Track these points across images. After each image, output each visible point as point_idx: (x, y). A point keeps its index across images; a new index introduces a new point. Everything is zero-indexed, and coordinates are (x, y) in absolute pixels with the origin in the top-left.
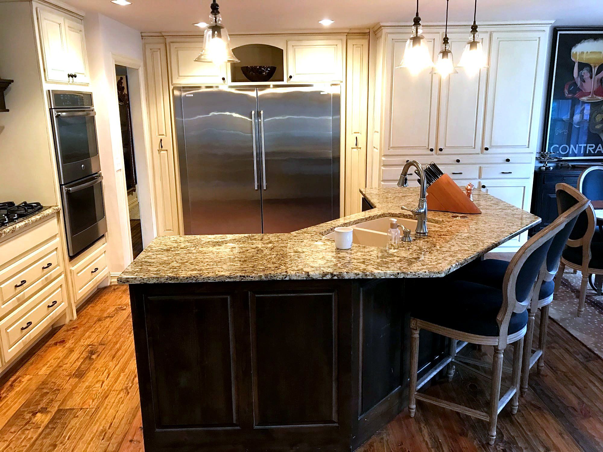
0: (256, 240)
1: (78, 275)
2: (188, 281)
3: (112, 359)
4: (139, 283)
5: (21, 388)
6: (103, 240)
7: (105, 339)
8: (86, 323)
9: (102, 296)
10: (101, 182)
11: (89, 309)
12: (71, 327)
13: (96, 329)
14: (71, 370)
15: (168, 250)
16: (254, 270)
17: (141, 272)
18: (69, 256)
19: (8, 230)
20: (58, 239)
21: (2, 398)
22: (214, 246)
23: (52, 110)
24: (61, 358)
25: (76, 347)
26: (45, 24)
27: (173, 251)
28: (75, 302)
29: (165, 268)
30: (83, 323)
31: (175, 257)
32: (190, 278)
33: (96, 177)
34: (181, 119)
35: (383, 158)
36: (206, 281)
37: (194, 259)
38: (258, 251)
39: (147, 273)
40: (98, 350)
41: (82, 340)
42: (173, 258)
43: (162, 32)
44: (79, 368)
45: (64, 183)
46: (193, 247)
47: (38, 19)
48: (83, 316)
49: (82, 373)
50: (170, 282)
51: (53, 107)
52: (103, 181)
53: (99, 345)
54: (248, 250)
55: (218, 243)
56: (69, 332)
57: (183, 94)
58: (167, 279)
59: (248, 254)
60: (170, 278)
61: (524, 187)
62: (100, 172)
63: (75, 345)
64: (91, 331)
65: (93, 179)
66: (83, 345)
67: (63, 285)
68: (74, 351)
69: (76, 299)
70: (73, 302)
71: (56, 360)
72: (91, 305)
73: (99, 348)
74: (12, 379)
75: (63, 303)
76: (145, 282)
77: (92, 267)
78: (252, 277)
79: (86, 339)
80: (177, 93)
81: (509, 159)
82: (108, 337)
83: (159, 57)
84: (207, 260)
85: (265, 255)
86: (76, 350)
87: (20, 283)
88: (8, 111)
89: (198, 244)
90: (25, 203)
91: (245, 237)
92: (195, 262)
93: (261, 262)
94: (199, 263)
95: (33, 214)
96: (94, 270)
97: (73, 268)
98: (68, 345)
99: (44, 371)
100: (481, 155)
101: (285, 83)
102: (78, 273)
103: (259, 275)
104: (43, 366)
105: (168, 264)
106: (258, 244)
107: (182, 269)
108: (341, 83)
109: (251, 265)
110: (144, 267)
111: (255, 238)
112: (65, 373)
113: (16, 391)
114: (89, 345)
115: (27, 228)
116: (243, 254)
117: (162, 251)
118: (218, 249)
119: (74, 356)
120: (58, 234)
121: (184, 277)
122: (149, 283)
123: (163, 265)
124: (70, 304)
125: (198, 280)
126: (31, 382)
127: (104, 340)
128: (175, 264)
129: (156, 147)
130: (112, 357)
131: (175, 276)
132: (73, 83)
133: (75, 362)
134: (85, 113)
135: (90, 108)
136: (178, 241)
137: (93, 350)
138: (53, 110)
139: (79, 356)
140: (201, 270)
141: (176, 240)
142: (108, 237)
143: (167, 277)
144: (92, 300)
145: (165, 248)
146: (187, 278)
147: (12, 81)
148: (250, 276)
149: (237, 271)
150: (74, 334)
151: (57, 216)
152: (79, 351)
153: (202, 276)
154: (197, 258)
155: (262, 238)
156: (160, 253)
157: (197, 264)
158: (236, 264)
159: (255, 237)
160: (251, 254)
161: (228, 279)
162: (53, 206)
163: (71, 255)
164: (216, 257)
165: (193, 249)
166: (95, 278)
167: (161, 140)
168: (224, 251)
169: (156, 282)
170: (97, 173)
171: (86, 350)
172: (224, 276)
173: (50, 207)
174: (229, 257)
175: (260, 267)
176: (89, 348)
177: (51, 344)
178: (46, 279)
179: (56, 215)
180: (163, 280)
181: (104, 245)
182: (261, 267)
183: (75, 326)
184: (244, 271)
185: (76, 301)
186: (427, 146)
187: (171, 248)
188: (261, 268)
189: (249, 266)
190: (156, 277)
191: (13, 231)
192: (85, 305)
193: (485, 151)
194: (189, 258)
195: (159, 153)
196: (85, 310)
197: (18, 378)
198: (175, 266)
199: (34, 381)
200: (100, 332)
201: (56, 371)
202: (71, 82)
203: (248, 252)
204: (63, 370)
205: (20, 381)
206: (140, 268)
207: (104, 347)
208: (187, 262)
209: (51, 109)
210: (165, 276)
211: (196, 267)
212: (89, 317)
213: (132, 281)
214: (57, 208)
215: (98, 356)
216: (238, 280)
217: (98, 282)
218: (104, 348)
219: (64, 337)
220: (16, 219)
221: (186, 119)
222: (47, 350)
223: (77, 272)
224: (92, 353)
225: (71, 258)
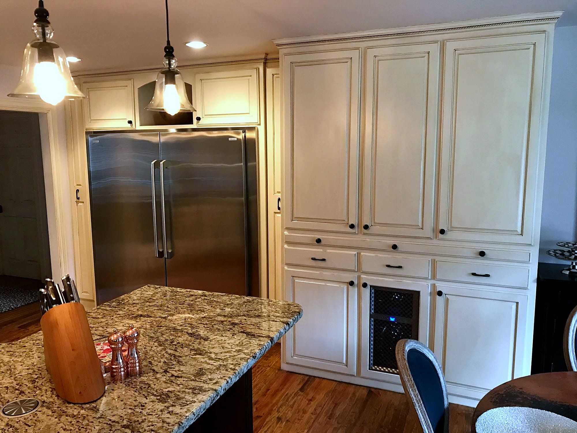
35: (286, 233)
57: (90, 139)
61: (517, 303)
81: (484, 250)
100: (435, 242)
101: (194, 126)
108: (259, 127)
129: (74, 198)
167: (78, 191)
186: (346, 220)
193: (441, 236)
195: (77, 205)
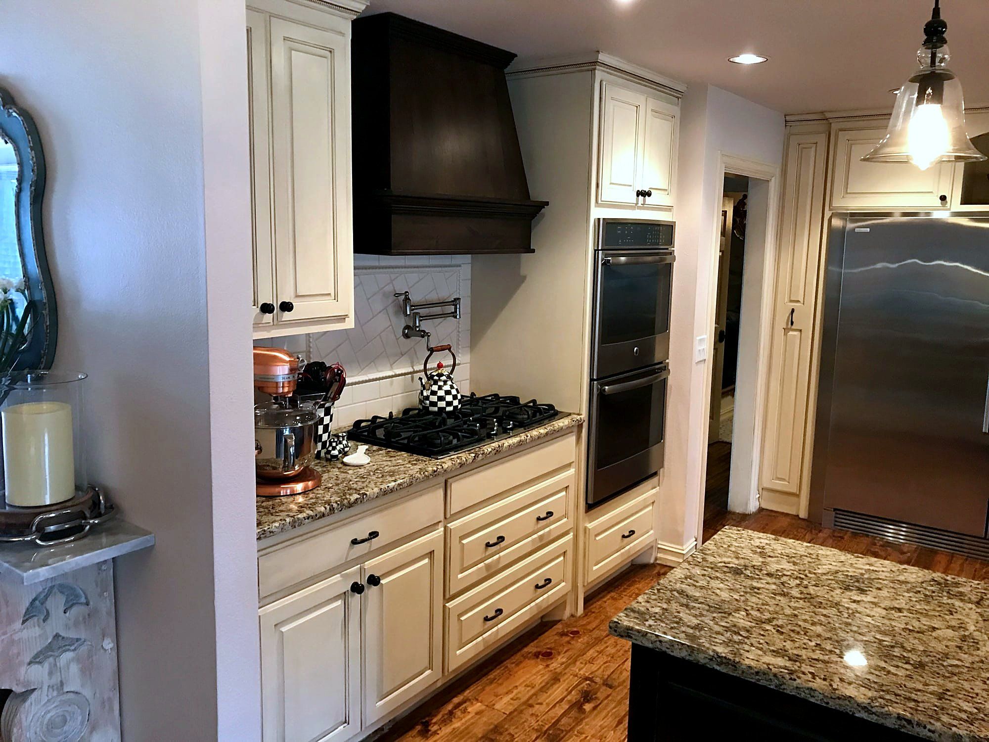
0: (962, 600)
1: (598, 538)
2: (759, 680)
3: (617, 726)
4: (650, 646)
5: (463, 724)
6: (655, 480)
7: (617, 675)
8: (594, 629)
9: (636, 581)
10: (665, 381)
11: (607, 602)
12: (569, 629)
13: (607, 647)
14: (544, 720)
15: (737, 572)
16: (943, 709)
17: (662, 621)
18: (586, 503)
19: (490, 450)
20: (572, 471)
21: (430, 733)
22: (847, 588)
23: (598, 253)
24: (537, 687)
25: (565, 673)
26: (610, 106)
27: (747, 577)
28: (584, 586)
29: (717, 624)
30: (590, 627)
31: (748, 596)
32: (764, 674)
33: (658, 369)
34: (838, 270)
36: (803, 695)
37: (788, 616)
38: (964, 639)
39: (672, 628)
40: (599, 695)
41: (578, 663)
42: (743, 598)
43: (825, 112)
44: (558, 720)
45: (597, 375)
46: (796, 578)
47: (600, 98)
48: (593, 612)
49: (559, 734)
50: (718, 668)
51: (600, 248)
52: (670, 377)
53: (603, 684)
54: (934, 629)
55: (858, 581)
56: (564, 637)
57: (850, 226)
58: (711, 660)
59: (933, 643)
60: (719, 660)
62: (667, 361)
63: (565, 669)
64: (597, 648)
65: (654, 372)
66: (576, 676)
67: (568, 552)
68: (559, 680)
69: (586, 581)
70: (580, 585)
71: (529, 688)
72: (613, 594)
73: (601, 690)
74: (456, 700)
75: (563, 584)
76: (664, 649)
77: (623, 527)
78: (933, 732)
79: (586, 664)
80: (837, 223)
82: (621, 673)
83: (813, 159)
84: (819, 629)
85: (982, 662)
86: (564, 681)
87: (495, 540)
88: (533, 251)
89: (810, 572)
90: (534, 401)
91: (933, 580)
92: (789, 627)
93: (967, 685)
94: (798, 633)
95: (540, 423)
96: (627, 534)
97: (590, 526)
98: (556, 664)
99: (504, 704)
102: (597, 535)
103: (955, 733)
104: (507, 693)
105: (725, 613)
106: (968, 615)
107: (753, 641)
109: (936, 688)
110: (674, 606)
111: (961, 594)
112: (533, 721)
113: (452, 727)
114: (587, 679)
115: (521, 448)
116: (919, 639)
117: (725, 572)
118: (854, 601)
119: (558, 692)
120: (573, 462)
121: (750, 667)
122: (672, 654)
123: (715, 615)
124: (575, 587)
125: (782, 687)
126: (480, 718)
127: (614, 676)
128: (740, 619)
129: (782, 322)
130: (617, 719)
131: (730, 656)
132: (644, 207)
133: (554, 706)
134: (657, 257)
135: (667, 249)
136: (768, 550)
137: (590, 691)
138: (600, 252)
139: (564, 695)
140: (795, 659)
141: (763, 548)
142: (664, 476)
143: (711, 653)
144: (616, 584)
145: (734, 563)
146: (757, 673)
147: (547, 203)
148: (928, 727)
149: (893, 698)
150: (570, 646)
151: (578, 432)
152: (568, 683)
153: (795, 680)
154: (796, 616)
155: (982, 599)
156: (718, 575)
157: (792, 634)
158: (893, 670)
159: (961, 589)
160: (940, 647)
161: (862, 712)
162: (574, 414)
163: (590, 502)
164: (843, 626)
165: (793, 583)
166: (628, 547)
167: (793, 311)
168: (868, 612)
169: (687, 658)
170: (661, 363)
171: (579, 688)
172: (853, 702)
173: (570, 414)
174: (878, 636)
175: (961, 702)
176: (584, 684)
177: (531, 652)
178: (541, 537)
179: (575, 429)
180: (701, 659)
181: (654, 491)
182: (966, 706)
183: (575, 629)
184: (912, 704)
185: (586, 584)
187: (746, 567)
188: (965, 708)
189: (931, 688)
190: (688, 646)
191: (497, 451)
192: (603, 591)
194: (778, 609)
195: (785, 334)
196: (599, 603)
197: (465, 702)
198: (741, 625)
199: (485, 719)
200: (612, 657)
201: (521, 712)
202: (640, 205)
203: (934, 634)
204: (532, 715)
205: (466, 709)
206: (665, 606)
207: (609, 691)
208: (769, 621)
209: (596, 251)
210: (708, 648)
211: (788, 645)
212: (603, 617)
213: (637, 638)
214: (578, 417)
215: (595, 708)
216: (890, 723)
217: (632, 556)
218: (608, 696)
219: (553, 645)
220: (510, 429)
221: (847, 271)
222: (521, 662)
223: (596, 533)
224: (587, 696)
225: (590, 507)
